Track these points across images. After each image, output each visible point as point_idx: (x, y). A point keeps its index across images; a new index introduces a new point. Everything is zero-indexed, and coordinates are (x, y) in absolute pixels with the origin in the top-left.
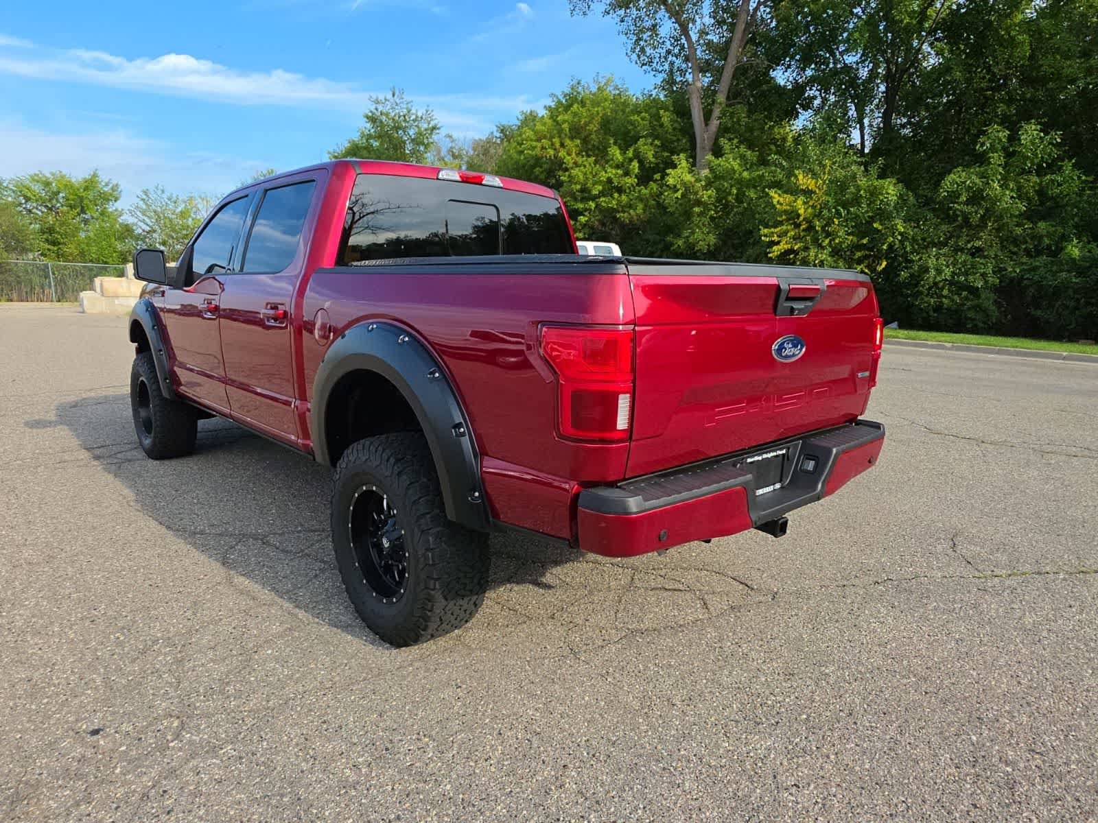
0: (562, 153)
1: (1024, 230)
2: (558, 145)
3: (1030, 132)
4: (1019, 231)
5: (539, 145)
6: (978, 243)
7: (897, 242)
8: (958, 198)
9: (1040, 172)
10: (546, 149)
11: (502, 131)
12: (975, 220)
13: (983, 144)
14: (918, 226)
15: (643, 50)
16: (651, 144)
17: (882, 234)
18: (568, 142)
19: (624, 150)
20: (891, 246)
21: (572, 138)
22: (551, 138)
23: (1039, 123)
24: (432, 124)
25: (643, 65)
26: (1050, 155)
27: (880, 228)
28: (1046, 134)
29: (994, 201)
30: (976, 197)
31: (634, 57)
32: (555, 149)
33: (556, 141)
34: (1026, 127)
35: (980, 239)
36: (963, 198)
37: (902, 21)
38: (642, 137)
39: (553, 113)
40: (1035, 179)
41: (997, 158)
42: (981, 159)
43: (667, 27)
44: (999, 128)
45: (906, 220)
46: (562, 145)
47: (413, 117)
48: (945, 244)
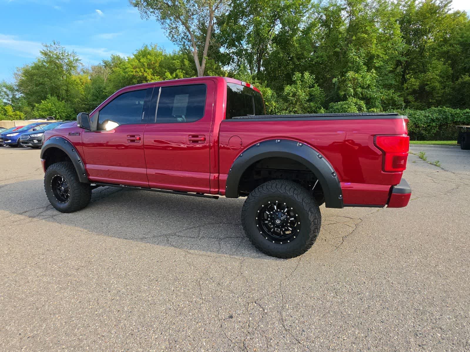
0: (145, 74)
1: (307, 105)
2: (143, 71)
3: (307, 75)
4: (306, 105)
5: (134, 70)
6: (296, 109)
7: (273, 109)
8: (289, 94)
9: (310, 88)
10: (138, 72)
11: (105, 63)
12: (294, 102)
13: (294, 78)
14: (278, 104)
15: (173, 36)
16: (182, 72)
17: (269, 107)
18: (147, 70)
19: (171, 73)
20: (271, 110)
21: (149, 69)
22: (139, 68)
23: (309, 72)
24: (76, 58)
25: (173, 41)
26: (312, 82)
27: (268, 104)
28: (311, 76)
29: (299, 96)
30: (294, 95)
31: (170, 38)
32: (142, 73)
33: (142, 69)
34: (305, 73)
35: (296, 108)
36: (291, 95)
37: (264, 35)
38: (178, 69)
39: (137, 57)
40: (308, 89)
41: (299, 83)
42: (294, 82)
43: (182, 28)
44: (298, 73)
45: (275, 102)
46: (144, 71)
47: (66, 54)
48: (286, 110)
